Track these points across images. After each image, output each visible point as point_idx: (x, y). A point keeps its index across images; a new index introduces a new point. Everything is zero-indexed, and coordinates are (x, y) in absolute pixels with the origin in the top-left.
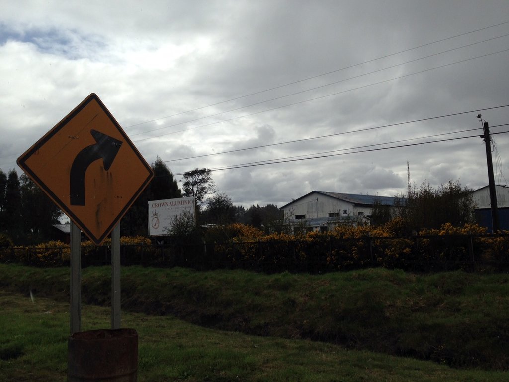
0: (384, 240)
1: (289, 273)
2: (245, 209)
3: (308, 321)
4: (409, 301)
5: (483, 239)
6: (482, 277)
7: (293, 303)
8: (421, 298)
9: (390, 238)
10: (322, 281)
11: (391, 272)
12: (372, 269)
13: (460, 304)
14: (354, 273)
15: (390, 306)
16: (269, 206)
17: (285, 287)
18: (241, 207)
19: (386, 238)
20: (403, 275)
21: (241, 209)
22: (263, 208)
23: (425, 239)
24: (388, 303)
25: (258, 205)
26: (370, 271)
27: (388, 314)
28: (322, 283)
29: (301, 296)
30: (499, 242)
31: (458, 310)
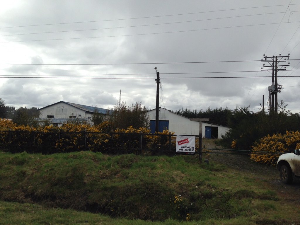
0: (94, 134)
1: (27, 153)
2: (16, 109)
3: (32, 186)
4: (101, 172)
5: (147, 136)
6: (143, 158)
7: (24, 174)
8: (108, 170)
9: (98, 133)
10: (48, 159)
11: (94, 154)
12: (83, 152)
13: (128, 173)
14: (71, 154)
15: (88, 175)
16: (33, 108)
17: (21, 163)
18: (13, 107)
19: (96, 133)
20: (100, 155)
21: (13, 108)
22: (29, 109)
23: (117, 135)
24: (87, 173)
25: (25, 107)
26: (81, 153)
27: (85, 181)
28: (48, 160)
29: (31, 169)
30: (155, 139)
31: (127, 177)
